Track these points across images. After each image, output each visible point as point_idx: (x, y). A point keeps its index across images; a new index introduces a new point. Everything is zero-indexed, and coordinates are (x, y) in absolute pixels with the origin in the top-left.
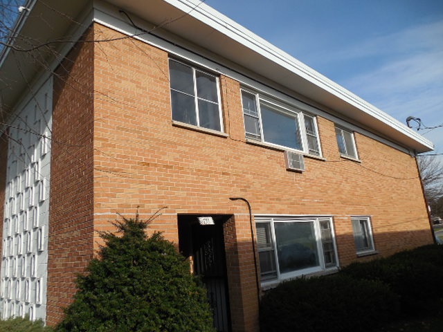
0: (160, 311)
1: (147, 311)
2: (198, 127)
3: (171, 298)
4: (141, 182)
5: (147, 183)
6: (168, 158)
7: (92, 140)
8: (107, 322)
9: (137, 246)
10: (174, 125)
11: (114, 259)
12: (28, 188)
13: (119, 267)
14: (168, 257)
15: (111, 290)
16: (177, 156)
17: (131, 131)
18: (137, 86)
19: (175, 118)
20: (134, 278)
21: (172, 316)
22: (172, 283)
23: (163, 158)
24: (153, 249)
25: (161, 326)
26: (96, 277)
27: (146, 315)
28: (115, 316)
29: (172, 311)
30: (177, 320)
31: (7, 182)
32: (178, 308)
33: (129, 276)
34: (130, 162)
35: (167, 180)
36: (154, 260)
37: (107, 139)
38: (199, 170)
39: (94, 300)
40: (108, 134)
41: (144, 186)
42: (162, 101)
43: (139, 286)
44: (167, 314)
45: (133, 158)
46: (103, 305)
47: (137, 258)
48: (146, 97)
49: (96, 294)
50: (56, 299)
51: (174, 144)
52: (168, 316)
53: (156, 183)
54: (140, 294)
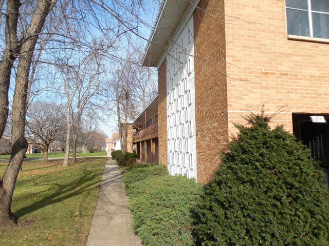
0: (286, 183)
1: (276, 181)
2: (312, 38)
3: (295, 176)
4: (262, 88)
5: (267, 88)
6: (284, 68)
7: (225, 57)
8: (245, 184)
9: (264, 134)
10: (289, 39)
11: (247, 142)
12: (187, 91)
13: (252, 148)
14: (291, 144)
15: (247, 163)
16: (292, 65)
17: (254, 48)
18: (257, 11)
19: (290, 32)
20: (264, 157)
21: (296, 188)
22: (295, 164)
23: (280, 68)
24: (277, 137)
25: (286, 194)
26: (235, 153)
27: (275, 184)
28: (251, 180)
29: (297, 185)
30: (300, 192)
31: (167, 93)
32: (301, 184)
33: (260, 155)
34: (253, 73)
35: (283, 85)
36: (279, 145)
37: (235, 56)
38: (312, 76)
39: (235, 168)
40: (236, 52)
41: (264, 91)
42: (278, 19)
43: (268, 163)
44: (292, 186)
45: (255, 69)
46: (242, 173)
47: (265, 143)
48: (265, 18)
49: (236, 164)
50: (203, 166)
51: (289, 56)
52: (293, 188)
53: (274, 88)
54: (270, 168)
